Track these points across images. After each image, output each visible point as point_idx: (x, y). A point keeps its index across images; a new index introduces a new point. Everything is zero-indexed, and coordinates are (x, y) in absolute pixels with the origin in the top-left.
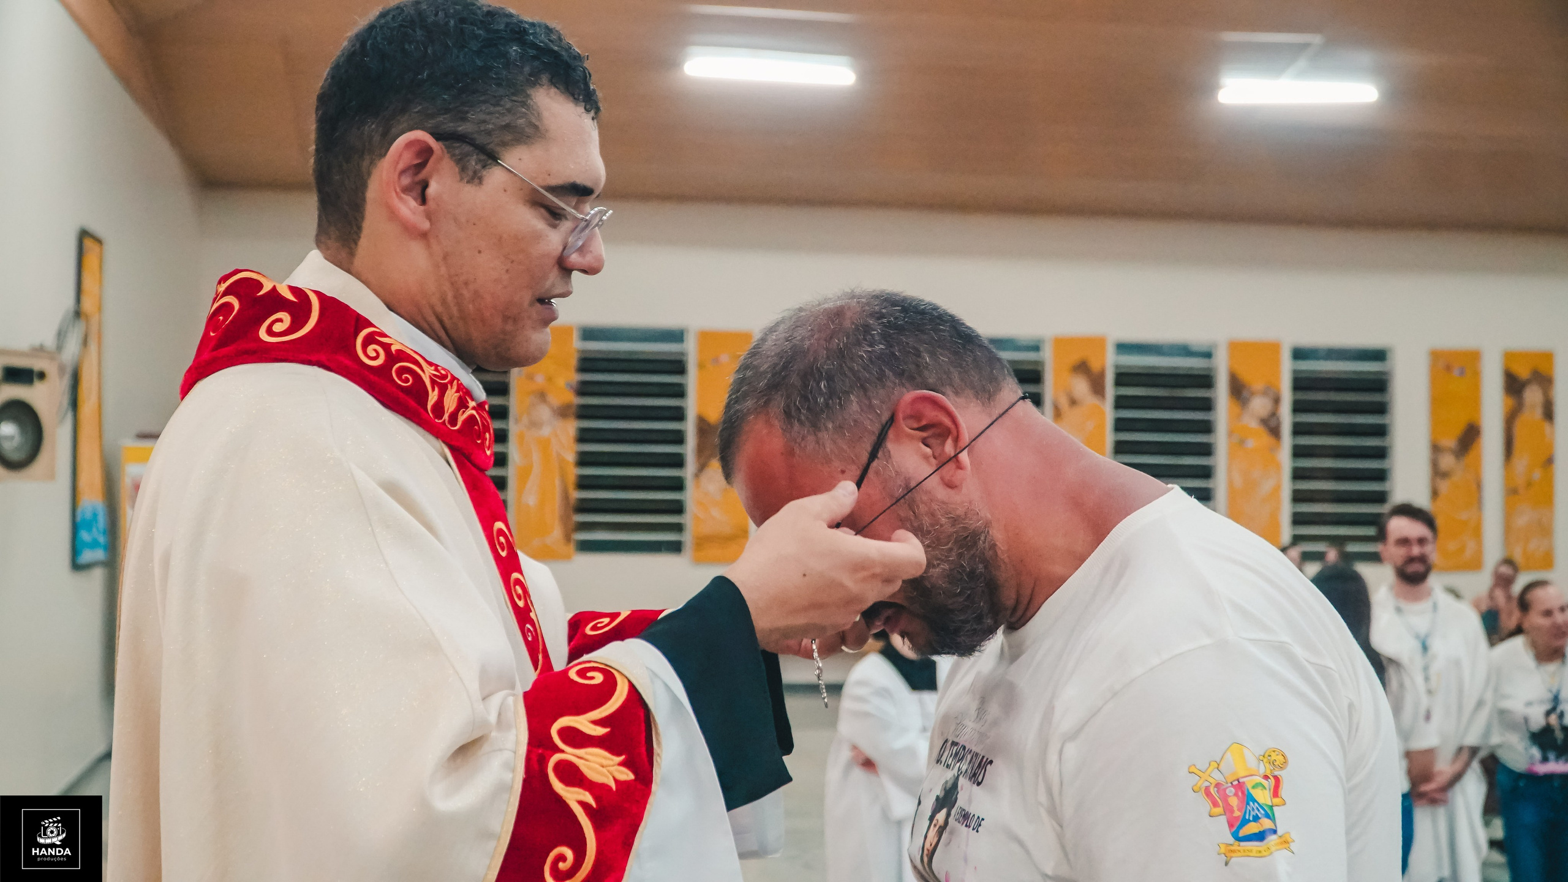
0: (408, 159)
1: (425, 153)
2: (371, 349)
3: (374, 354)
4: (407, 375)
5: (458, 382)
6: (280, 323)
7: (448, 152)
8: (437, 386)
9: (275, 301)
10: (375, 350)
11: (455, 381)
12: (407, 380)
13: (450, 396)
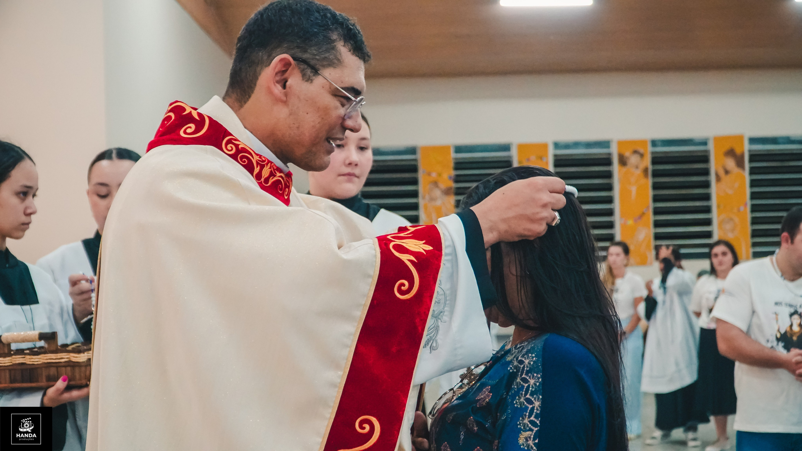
0: (279, 67)
1: (287, 65)
2: (229, 147)
3: (230, 149)
4: (245, 159)
5: (271, 164)
6: (190, 129)
7: (298, 66)
8: (260, 166)
9: (189, 119)
10: (231, 147)
11: (269, 164)
12: (245, 162)
13: (265, 171)
